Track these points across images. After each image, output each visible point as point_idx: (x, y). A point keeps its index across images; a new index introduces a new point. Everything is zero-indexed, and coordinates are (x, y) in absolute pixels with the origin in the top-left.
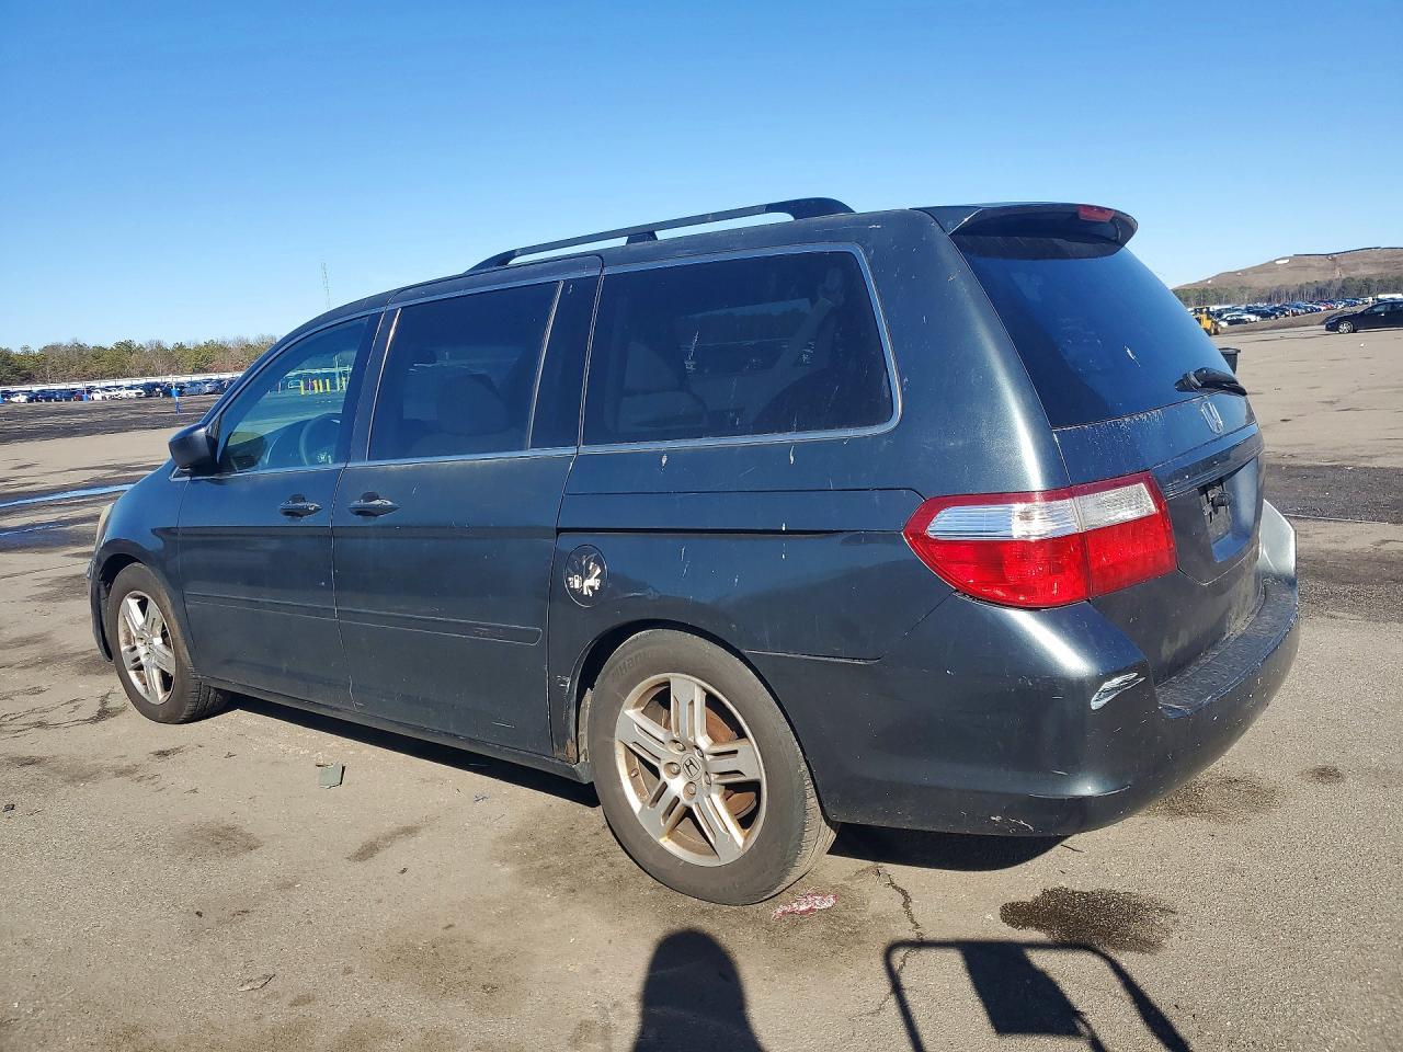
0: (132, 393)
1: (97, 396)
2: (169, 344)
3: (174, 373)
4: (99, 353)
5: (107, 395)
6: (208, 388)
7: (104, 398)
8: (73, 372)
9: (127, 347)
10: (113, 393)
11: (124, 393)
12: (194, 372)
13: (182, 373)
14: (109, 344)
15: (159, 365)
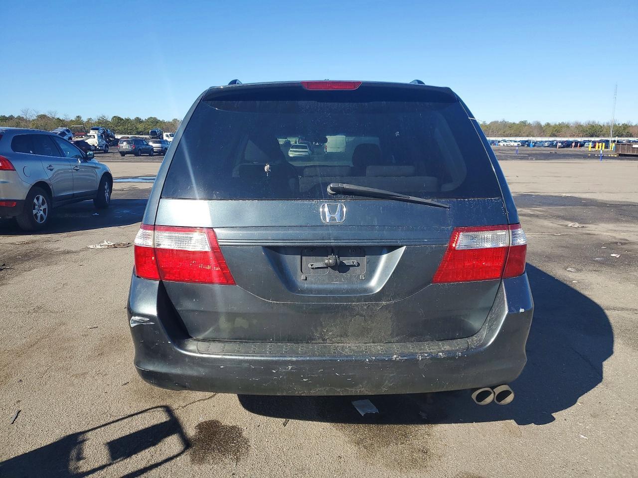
0: (516, 144)
1: (501, 144)
2: (543, 123)
3: (541, 136)
4: (512, 126)
5: (505, 144)
6: (546, 144)
7: (504, 145)
8: (499, 133)
9: (524, 124)
10: (508, 143)
11: (512, 144)
12: (551, 136)
13: (545, 136)
14: (517, 122)
15: (535, 132)
